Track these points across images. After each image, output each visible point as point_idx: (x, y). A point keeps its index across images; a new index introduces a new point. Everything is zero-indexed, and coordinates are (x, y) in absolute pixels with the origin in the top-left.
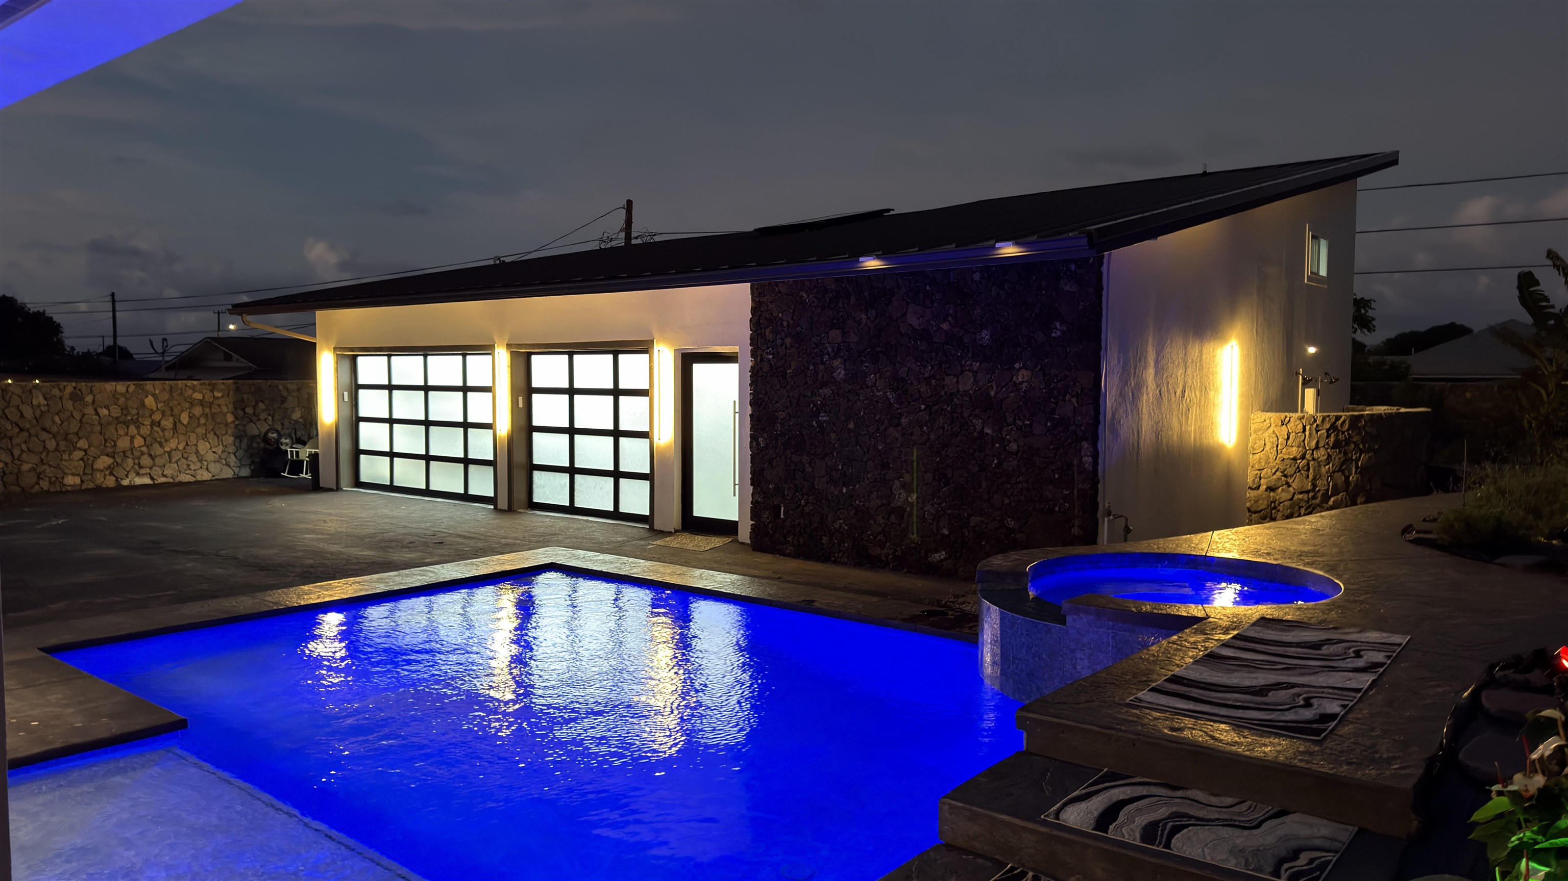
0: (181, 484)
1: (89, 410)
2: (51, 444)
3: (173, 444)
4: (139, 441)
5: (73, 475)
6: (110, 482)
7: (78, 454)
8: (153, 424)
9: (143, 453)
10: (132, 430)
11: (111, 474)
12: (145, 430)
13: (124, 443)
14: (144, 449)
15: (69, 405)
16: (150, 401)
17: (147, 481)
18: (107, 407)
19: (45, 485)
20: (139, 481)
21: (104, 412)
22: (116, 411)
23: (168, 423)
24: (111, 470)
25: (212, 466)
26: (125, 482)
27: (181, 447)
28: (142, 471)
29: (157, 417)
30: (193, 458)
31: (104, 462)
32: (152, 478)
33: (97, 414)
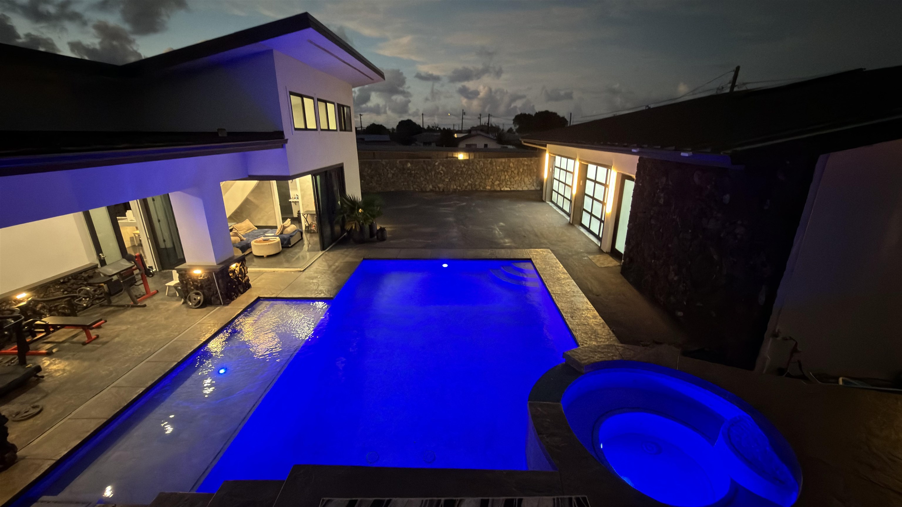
0: (518, 191)
1: (494, 167)
2: (484, 177)
3: (517, 178)
4: (507, 177)
5: (489, 186)
6: (498, 189)
7: (490, 180)
8: (512, 171)
9: (508, 180)
10: (506, 173)
11: (499, 186)
12: (509, 174)
13: (503, 177)
14: (508, 179)
15: (489, 166)
16: (511, 165)
17: (509, 189)
18: (499, 166)
19: (481, 189)
20: (506, 189)
21: (498, 168)
22: (502, 168)
23: (516, 172)
24: (499, 185)
25: (528, 186)
26: (502, 189)
27: (519, 179)
28: (508, 186)
29: (513, 169)
30: (523, 182)
31: (497, 183)
32: (510, 188)
33: (496, 168)
